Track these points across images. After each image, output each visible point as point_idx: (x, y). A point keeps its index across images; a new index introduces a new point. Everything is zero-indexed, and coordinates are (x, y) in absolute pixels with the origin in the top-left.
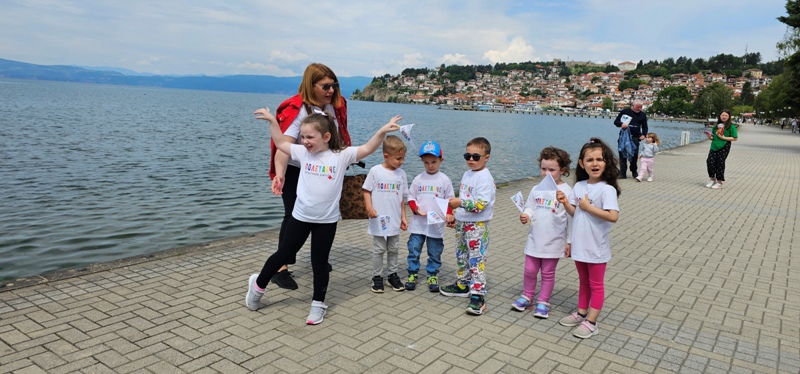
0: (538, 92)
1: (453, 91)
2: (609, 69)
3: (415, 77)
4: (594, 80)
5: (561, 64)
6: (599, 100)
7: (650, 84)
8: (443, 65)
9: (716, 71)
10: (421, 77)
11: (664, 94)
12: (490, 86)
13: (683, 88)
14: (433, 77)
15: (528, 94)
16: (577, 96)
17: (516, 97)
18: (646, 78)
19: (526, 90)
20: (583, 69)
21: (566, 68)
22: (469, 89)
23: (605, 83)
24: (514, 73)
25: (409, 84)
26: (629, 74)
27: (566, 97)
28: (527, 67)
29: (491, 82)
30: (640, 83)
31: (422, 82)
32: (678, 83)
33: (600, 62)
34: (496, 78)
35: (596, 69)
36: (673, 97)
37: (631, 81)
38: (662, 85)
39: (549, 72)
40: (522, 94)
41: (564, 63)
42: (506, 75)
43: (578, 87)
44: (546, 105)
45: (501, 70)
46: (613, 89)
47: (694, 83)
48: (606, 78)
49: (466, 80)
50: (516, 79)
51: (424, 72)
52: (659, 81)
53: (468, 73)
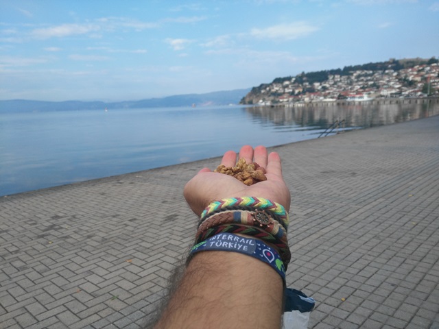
1: (311, 91)
3: (282, 83)
4: (419, 71)
8: (303, 73)
10: (287, 83)
12: (340, 84)
14: (295, 82)
20: (411, 64)
21: (399, 64)
22: (323, 87)
23: (427, 73)
24: (358, 72)
25: (277, 88)
28: (369, 67)
29: (340, 81)
34: (344, 77)
35: (421, 63)
41: (397, 61)
42: (352, 74)
48: (428, 69)
49: (321, 81)
50: (359, 76)
51: (289, 79)
53: (322, 76)
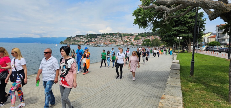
0: (114, 41)
1: (91, 41)
2: (132, 35)
3: (80, 37)
4: (128, 38)
5: (120, 34)
6: (129, 43)
7: (141, 39)
8: (88, 34)
9: (156, 35)
10: (82, 37)
11: (145, 41)
12: (101, 40)
13: (149, 40)
14: (85, 37)
15: (112, 42)
16: (124, 42)
17: (109, 42)
18: (140, 37)
19: (111, 40)
20: (125, 35)
21: (121, 35)
22: (96, 40)
23: (131, 39)
24: (107, 36)
25: (78, 39)
26: (136, 36)
27: (121, 42)
28: (111, 34)
30: (139, 38)
31: (82, 39)
32: (148, 38)
33: (129, 33)
34: (103, 37)
35: (128, 35)
36: (147, 42)
37: (137, 38)
38: (144, 39)
39: (117, 36)
40: (110, 42)
41: (120, 33)
42: (105, 37)
43: (124, 40)
44: (117, 45)
45: (104, 35)
46: (133, 40)
47: (151, 38)
48: (131, 37)
49: (95, 38)
50: (108, 38)
51: (82, 36)
52: (143, 38)
53: (95, 36)
